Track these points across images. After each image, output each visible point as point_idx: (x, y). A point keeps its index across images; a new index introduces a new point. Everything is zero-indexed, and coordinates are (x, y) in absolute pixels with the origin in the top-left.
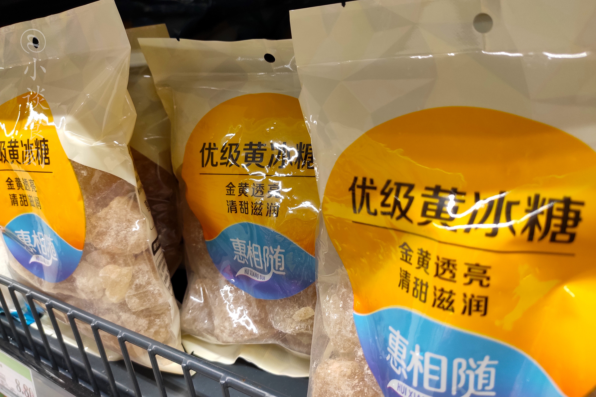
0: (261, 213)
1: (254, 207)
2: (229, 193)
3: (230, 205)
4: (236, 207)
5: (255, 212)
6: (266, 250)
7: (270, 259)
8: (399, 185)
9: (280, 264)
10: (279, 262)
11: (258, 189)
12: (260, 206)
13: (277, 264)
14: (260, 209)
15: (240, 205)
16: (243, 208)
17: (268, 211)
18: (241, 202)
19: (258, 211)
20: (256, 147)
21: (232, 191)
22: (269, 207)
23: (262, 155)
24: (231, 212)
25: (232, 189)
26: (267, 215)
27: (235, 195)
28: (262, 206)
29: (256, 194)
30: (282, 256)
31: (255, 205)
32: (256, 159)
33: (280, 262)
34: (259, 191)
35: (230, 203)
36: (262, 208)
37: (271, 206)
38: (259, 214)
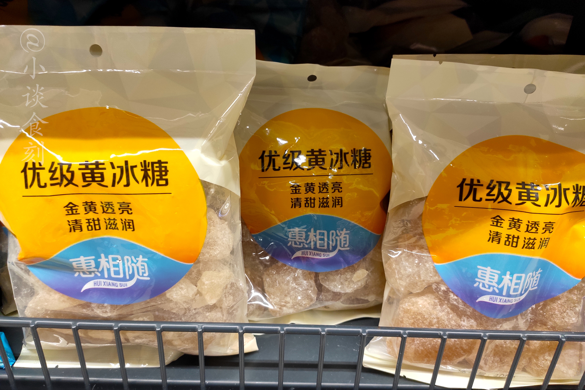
0: (328, 205)
1: (321, 201)
2: (294, 192)
3: (294, 202)
4: (300, 203)
5: (323, 205)
6: (333, 234)
7: (336, 240)
8: (500, 183)
9: (345, 242)
10: (344, 241)
11: (324, 187)
12: (327, 200)
13: (343, 243)
14: (327, 202)
15: (305, 201)
16: (308, 204)
17: (333, 203)
18: (307, 198)
19: (325, 204)
20: (318, 153)
21: (297, 191)
22: (334, 200)
23: (323, 159)
24: (295, 208)
25: (297, 188)
26: (333, 207)
27: (301, 193)
28: (328, 200)
29: (322, 191)
30: (348, 236)
31: (322, 200)
32: (319, 163)
33: (346, 241)
34: (325, 189)
35: (294, 200)
36: (328, 202)
37: (335, 199)
38: (326, 207)
